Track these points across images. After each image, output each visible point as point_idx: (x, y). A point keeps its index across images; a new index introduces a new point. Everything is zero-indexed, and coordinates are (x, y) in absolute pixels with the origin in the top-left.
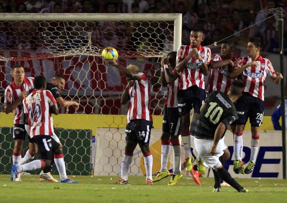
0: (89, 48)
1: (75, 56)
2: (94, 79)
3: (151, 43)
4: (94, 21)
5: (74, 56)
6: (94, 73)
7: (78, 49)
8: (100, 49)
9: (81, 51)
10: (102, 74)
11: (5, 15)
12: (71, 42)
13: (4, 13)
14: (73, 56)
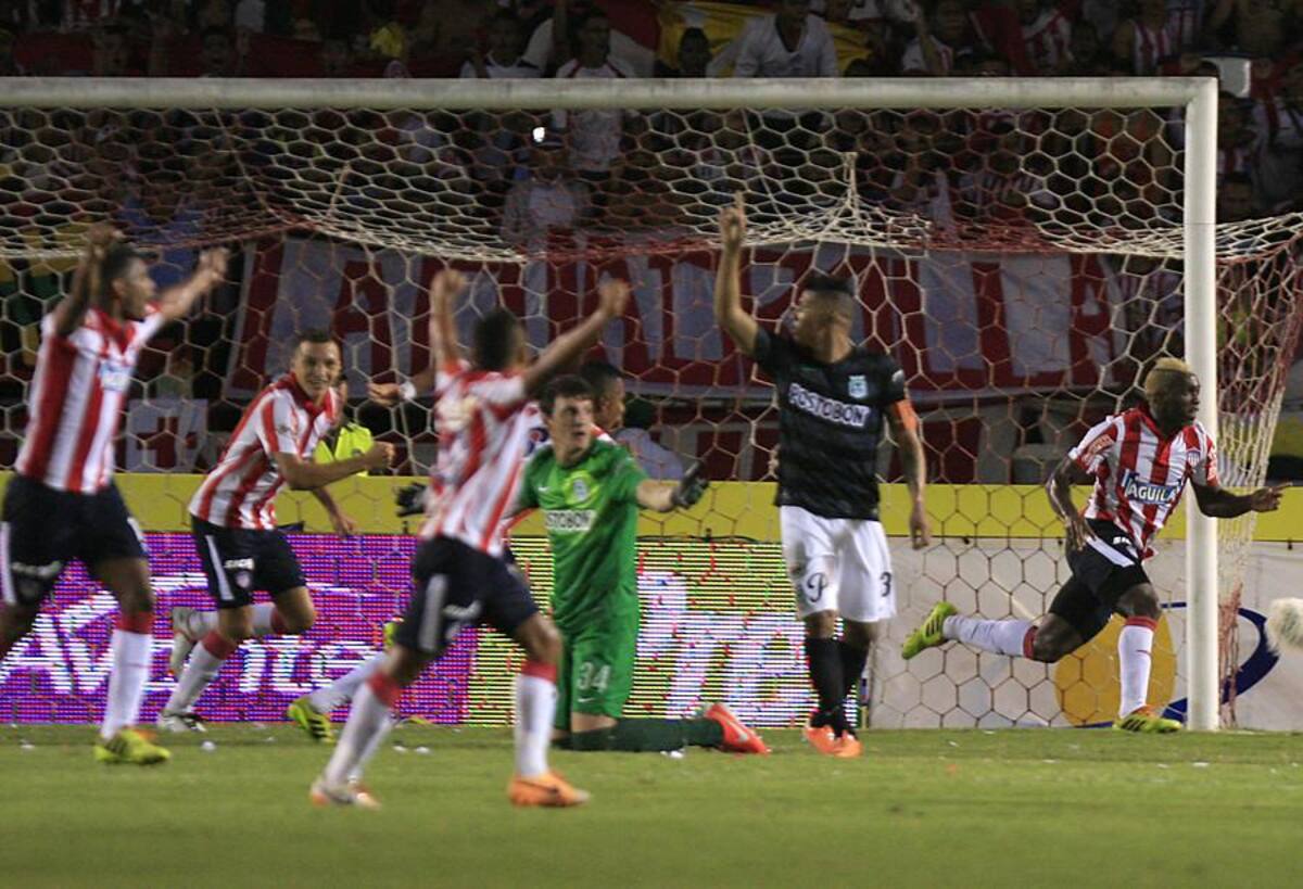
0: (848, 213)
1: (797, 245)
2: (874, 339)
3: (1092, 201)
4: (866, 111)
5: (792, 248)
6: (875, 314)
7: (804, 216)
8: (892, 219)
9: (816, 228)
10: (904, 317)
11: (509, 86)
12: (775, 189)
13: (507, 80)
14: (786, 245)
